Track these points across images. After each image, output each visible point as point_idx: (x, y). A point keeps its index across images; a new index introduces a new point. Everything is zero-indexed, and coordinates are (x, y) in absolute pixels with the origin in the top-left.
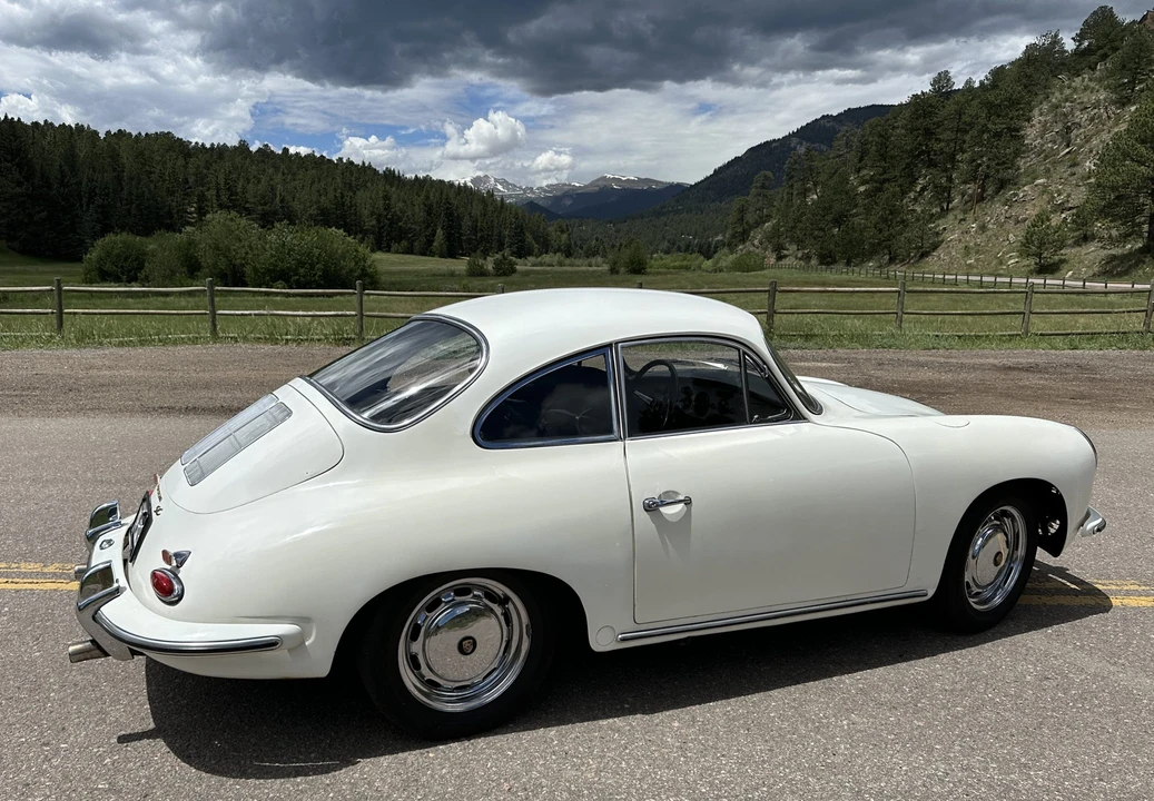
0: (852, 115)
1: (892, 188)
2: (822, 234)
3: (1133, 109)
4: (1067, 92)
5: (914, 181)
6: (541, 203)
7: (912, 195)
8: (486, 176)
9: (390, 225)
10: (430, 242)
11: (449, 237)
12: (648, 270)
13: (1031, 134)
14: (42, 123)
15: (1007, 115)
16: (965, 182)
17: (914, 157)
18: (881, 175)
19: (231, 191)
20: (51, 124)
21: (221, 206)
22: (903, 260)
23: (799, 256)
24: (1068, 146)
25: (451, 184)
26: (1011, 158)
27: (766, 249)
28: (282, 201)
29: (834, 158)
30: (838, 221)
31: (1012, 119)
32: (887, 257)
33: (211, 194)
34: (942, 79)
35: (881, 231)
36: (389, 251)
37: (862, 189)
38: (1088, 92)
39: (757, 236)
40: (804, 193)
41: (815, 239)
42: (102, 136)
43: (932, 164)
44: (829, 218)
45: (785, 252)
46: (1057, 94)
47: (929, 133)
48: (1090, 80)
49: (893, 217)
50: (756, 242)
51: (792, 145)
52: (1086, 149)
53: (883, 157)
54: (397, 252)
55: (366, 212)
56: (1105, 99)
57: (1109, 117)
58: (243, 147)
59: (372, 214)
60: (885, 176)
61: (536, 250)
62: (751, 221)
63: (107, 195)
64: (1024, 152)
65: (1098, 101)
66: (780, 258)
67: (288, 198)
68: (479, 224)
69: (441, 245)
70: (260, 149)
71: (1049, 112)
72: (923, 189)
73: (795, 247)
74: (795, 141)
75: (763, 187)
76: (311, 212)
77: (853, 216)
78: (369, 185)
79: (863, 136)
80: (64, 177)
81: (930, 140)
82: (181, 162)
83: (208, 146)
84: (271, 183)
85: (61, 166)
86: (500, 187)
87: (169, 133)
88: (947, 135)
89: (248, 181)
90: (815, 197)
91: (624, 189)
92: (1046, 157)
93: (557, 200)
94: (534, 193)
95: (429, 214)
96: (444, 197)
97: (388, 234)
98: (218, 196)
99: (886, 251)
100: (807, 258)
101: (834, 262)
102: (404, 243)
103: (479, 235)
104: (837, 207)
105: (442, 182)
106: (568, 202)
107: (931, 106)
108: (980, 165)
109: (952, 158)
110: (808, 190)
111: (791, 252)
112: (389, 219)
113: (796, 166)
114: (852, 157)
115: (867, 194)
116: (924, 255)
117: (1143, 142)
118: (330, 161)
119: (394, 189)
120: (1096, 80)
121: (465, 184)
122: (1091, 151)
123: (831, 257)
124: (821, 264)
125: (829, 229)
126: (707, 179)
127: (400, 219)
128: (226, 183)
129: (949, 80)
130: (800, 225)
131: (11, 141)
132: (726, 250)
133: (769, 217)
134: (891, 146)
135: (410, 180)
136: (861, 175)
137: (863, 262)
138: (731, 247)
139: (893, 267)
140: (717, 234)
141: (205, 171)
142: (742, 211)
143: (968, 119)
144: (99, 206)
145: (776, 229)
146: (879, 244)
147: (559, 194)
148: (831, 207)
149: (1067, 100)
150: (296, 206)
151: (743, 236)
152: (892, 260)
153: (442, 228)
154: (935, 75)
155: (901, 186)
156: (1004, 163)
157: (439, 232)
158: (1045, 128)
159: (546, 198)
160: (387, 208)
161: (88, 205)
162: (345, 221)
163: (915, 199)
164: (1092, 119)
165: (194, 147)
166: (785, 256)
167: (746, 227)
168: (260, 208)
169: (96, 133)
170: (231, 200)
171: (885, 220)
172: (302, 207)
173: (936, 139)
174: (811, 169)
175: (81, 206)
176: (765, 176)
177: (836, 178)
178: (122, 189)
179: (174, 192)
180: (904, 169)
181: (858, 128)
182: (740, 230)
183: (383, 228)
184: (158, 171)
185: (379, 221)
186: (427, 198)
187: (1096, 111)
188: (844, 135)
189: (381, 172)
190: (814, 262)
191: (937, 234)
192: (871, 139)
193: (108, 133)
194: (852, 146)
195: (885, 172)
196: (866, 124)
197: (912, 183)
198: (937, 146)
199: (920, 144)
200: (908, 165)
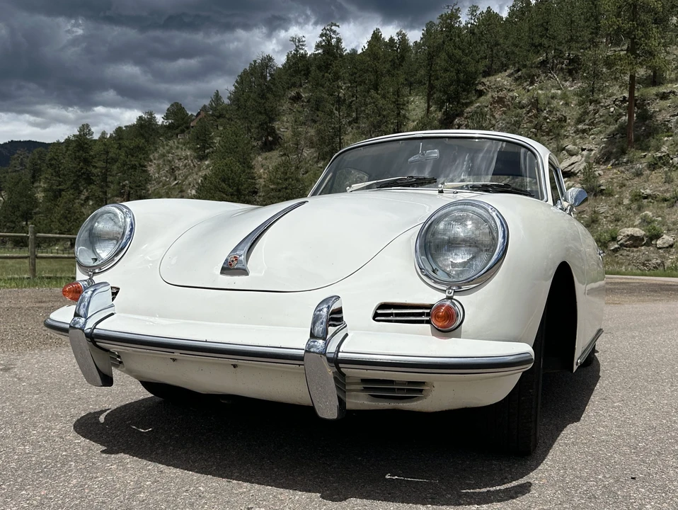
1: (67, 195)
3: (207, 163)
4: (168, 148)
13: (151, 169)
15: (137, 156)
16: (117, 196)
17: (79, 176)
18: (57, 186)
24: (175, 180)
26: (143, 183)
29: (11, 172)
30: (26, 216)
31: (141, 159)
34: (85, 129)
37: (41, 195)
38: (180, 150)
41: (8, 228)
43: (89, 181)
44: (18, 214)
46: (161, 148)
47: (87, 162)
48: (178, 143)
52: (187, 182)
56: (191, 156)
57: (194, 166)
60: (60, 187)
64: (150, 181)
65: (187, 155)
71: (159, 159)
72: (87, 199)
77: (36, 213)
79: (33, 159)
81: (89, 166)
88: (100, 164)
90: (2, 199)
92: (164, 185)
101: (25, 246)
104: (23, 207)
107: (86, 143)
108: (124, 186)
109: (104, 179)
115: (48, 199)
117: (224, 181)
120: (181, 143)
122: (190, 184)
123: (23, 242)
124: (16, 247)
125: (19, 222)
129: (90, 130)
134: (62, 167)
137: (49, 246)
143: (114, 156)
148: (18, 207)
149: (169, 153)
154: (81, 125)
156: (139, 186)
158: (159, 168)
164: (185, 166)
171: (66, 218)
177: (20, 186)
180: (72, 184)
181: (29, 153)
187: (187, 161)
188: (19, 157)
190: (9, 245)
194: (25, 165)
195: (60, 185)
196: (35, 152)
197: (79, 193)
198: (94, 171)
199: (82, 168)
200: (75, 182)
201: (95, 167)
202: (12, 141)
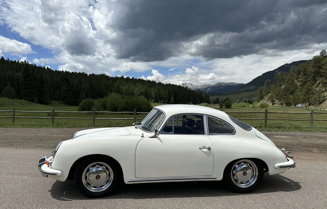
0: (295, 63)
1: (308, 84)
2: (286, 97)
5: (316, 81)
6: (201, 90)
7: (315, 85)
8: (186, 83)
9: (159, 96)
10: (169, 100)
11: (175, 99)
12: (232, 107)
14: (74, 72)
17: (315, 74)
18: (305, 80)
19: (119, 88)
20: (76, 72)
21: (116, 92)
22: (314, 105)
23: (279, 103)
25: (176, 85)
27: (269, 102)
28: (131, 91)
29: (289, 75)
30: (292, 93)
32: (308, 104)
33: (113, 89)
34: (323, 52)
35: (306, 96)
36: (158, 103)
37: (299, 84)
39: (266, 98)
40: (280, 85)
41: (284, 98)
42: (88, 75)
43: (321, 76)
44: (289, 92)
45: (275, 102)
47: (320, 67)
49: (309, 92)
50: (266, 100)
51: (276, 72)
53: (305, 74)
54: (160, 103)
55: (153, 93)
58: (122, 77)
59: (154, 93)
60: (306, 80)
61: (199, 102)
62: (264, 94)
63: (88, 89)
66: (273, 104)
67: (133, 90)
68: (183, 95)
69: (172, 101)
70: (127, 78)
72: (319, 83)
73: (278, 101)
74: (277, 71)
75: (267, 84)
76: (138, 93)
77: (297, 92)
78: (154, 86)
79: (298, 69)
80: (78, 85)
81: (320, 69)
82: (107, 81)
83: (114, 77)
84: (129, 86)
85: (77, 82)
86: (190, 86)
87: (104, 74)
89: (123, 86)
90: (284, 86)
91: (225, 85)
93: (206, 89)
94: (199, 87)
95: (170, 93)
96: (174, 88)
97: (158, 99)
98: (115, 89)
99: (308, 102)
100: (282, 104)
101: (291, 105)
102: (163, 101)
103: (183, 98)
104: (291, 89)
105: (173, 85)
106: (209, 89)
107: (320, 59)
110: (282, 85)
111: (277, 102)
112: (159, 95)
113: (278, 78)
114: (295, 75)
115: (301, 85)
116: (321, 103)
118: (144, 80)
119: (160, 87)
121: (180, 85)
123: (289, 104)
124: (287, 106)
125: (289, 96)
126: (250, 82)
127: (162, 95)
128: (117, 86)
129: (325, 52)
130: (279, 95)
131: (66, 76)
132: (256, 102)
133: (269, 92)
134: (308, 71)
135: (165, 85)
136: (298, 80)
138: (258, 101)
139: (310, 107)
140: (254, 97)
141: (112, 83)
142: (261, 91)
144: (86, 92)
145: (272, 96)
146: (305, 100)
147: (206, 87)
148: (289, 89)
150: (135, 92)
151: (262, 98)
152: (310, 105)
153: (173, 97)
154: (321, 51)
155: (311, 83)
157: (172, 98)
159: (203, 88)
160: (159, 92)
161: (83, 92)
162: (147, 96)
163: (317, 87)
165: (110, 78)
166: (275, 104)
167: (262, 95)
168: (126, 92)
169: (87, 74)
170: (118, 91)
171: (307, 93)
172: (136, 92)
173: (323, 69)
174: (282, 78)
175: (81, 92)
176: (268, 81)
177: (290, 81)
178: (92, 88)
179: (104, 89)
181: (297, 67)
182: (261, 96)
183: (157, 97)
184: (101, 83)
185: (156, 95)
186: (169, 89)
188: (292, 69)
189: (157, 83)
190: (284, 105)
191: (325, 97)
192: (301, 70)
193: (90, 74)
194: (295, 72)
195: (306, 79)
196: (299, 66)
197: (315, 82)
198: (323, 71)
199: (317, 70)
200: (313, 77)
201: (324, 69)
202: (294, 62)
